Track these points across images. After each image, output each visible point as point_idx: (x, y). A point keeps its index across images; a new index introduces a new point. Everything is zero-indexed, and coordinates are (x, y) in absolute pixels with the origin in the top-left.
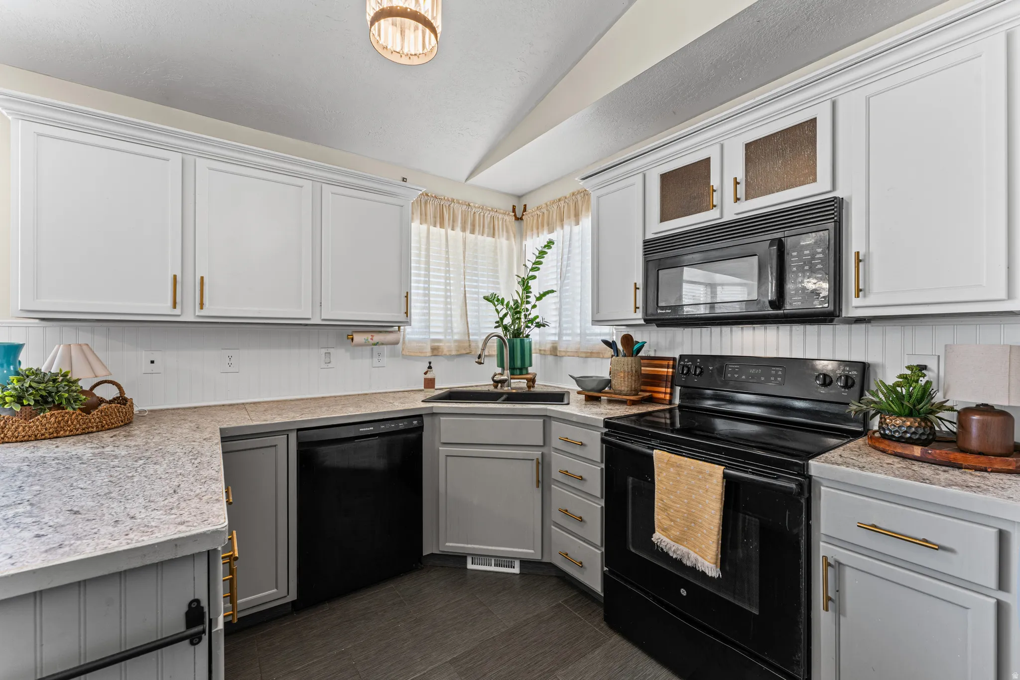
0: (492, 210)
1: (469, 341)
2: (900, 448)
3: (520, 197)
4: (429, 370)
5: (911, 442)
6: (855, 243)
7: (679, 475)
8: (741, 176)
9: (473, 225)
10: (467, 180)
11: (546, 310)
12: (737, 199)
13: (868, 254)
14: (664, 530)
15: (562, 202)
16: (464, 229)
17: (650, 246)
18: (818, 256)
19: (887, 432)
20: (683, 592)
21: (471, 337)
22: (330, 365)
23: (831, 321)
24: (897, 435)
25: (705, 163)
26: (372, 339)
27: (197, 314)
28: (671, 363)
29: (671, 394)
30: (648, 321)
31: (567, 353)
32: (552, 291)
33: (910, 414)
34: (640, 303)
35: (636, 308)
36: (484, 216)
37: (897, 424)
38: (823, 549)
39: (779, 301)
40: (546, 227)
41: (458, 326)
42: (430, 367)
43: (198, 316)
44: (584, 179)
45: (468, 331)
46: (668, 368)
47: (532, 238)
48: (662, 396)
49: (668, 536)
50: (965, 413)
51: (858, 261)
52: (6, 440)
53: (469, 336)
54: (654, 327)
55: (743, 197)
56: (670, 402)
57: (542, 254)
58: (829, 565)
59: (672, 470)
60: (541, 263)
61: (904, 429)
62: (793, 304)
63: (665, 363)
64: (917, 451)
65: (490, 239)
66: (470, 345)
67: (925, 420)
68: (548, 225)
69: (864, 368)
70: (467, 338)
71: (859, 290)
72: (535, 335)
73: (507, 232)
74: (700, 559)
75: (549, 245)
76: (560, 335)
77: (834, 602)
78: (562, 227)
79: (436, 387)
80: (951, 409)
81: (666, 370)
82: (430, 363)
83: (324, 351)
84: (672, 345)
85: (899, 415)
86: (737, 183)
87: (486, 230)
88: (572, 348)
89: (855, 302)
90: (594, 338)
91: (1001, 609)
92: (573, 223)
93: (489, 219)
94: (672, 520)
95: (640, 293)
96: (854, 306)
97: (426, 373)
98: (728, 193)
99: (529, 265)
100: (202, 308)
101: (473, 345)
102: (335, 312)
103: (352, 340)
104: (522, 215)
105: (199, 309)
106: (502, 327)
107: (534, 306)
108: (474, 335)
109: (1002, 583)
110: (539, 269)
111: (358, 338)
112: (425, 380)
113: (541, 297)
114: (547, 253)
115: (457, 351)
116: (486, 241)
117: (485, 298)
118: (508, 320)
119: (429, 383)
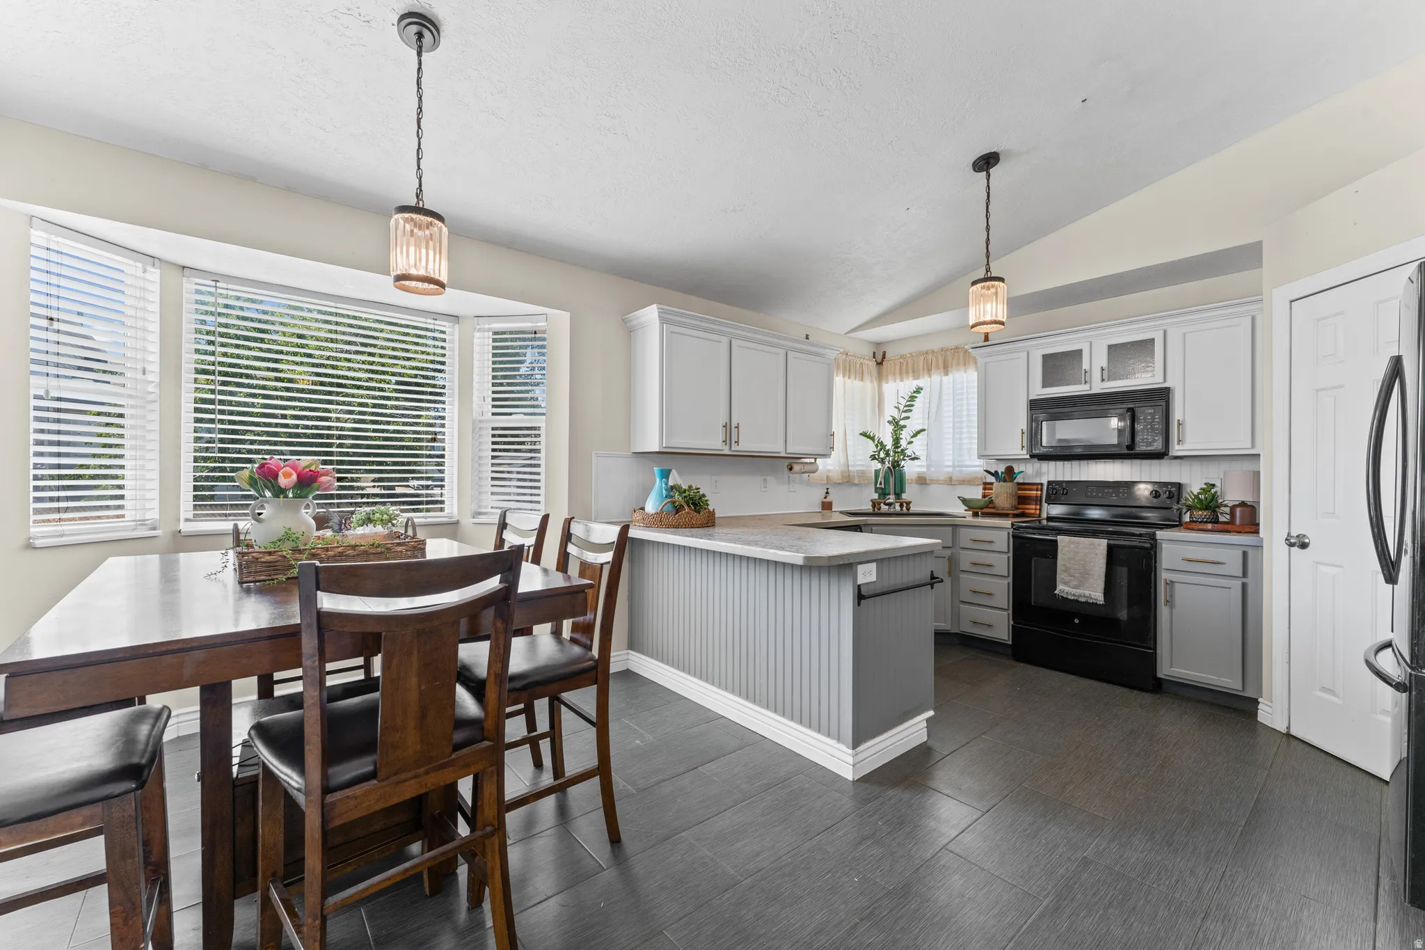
0: (861, 357)
1: (849, 471)
2: (1202, 526)
3: (878, 344)
4: (827, 495)
5: (1206, 522)
6: (1177, 414)
7: (1077, 548)
8: (1105, 365)
9: (850, 371)
10: (846, 333)
11: (918, 447)
12: (1103, 380)
13: (1184, 420)
14: (1065, 583)
15: (930, 356)
16: (844, 376)
17: (1036, 406)
18: (1156, 420)
19: (1194, 519)
20: (1077, 621)
22: (766, 490)
23: (1163, 458)
24: (1199, 520)
25: (1079, 353)
26: (803, 469)
27: (733, 449)
28: (1040, 487)
29: (1040, 510)
30: (1032, 456)
31: (937, 482)
32: (924, 430)
33: (1206, 509)
34: (1025, 444)
35: (1023, 447)
36: (856, 362)
37: (1199, 514)
38: (1164, 576)
39: (1131, 446)
40: (911, 375)
41: (842, 460)
42: (827, 493)
43: (734, 451)
44: (973, 348)
46: (1037, 491)
47: (895, 382)
48: (1033, 511)
49: (1070, 587)
50: (1233, 508)
51: (1179, 424)
54: (1036, 460)
55: (1106, 379)
56: (1040, 515)
57: (912, 398)
58: (1167, 584)
59: (1072, 546)
60: (912, 406)
61: (1203, 516)
62: (1141, 447)
63: (1035, 487)
64: (1209, 526)
65: (860, 383)
66: (849, 475)
67: (1214, 511)
68: (913, 372)
69: (1179, 486)
70: (847, 469)
71: (1179, 441)
72: (910, 469)
73: (871, 376)
74: (1092, 593)
75: (918, 390)
76: (929, 466)
77: (1170, 602)
78: (930, 376)
79: (834, 510)
80: (1226, 506)
81: (1035, 492)
82: (827, 489)
83: (763, 478)
84: (1039, 474)
85: (1200, 510)
86: (1103, 369)
87: (858, 375)
88: (942, 477)
89: (1177, 447)
90: (965, 469)
91: (1244, 586)
92: (943, 374)
93: (859, 365)
94: (1072, 576)
95: (1025, 436)
96: (1176, 449)
97: (825, 498)
98: (1096, 375)
99: (901, 408)
100: (738, 445)
101: (851, 474)
102: (794, 448)
103: (791, 469)
104: (883, 360)
105: (735, 446)
106: (877, 459)
107: (910, 443)
108: (853, 466)
109: (1245, 574)
110: (911, 411)
111: (796, 468)
112: (823, 503)
113: (915, 435)
114: (916, 397)
115: (842, 480)
116: (857, 383)
117: (861, 434)
118: (882, 455)
119: (827, 506)
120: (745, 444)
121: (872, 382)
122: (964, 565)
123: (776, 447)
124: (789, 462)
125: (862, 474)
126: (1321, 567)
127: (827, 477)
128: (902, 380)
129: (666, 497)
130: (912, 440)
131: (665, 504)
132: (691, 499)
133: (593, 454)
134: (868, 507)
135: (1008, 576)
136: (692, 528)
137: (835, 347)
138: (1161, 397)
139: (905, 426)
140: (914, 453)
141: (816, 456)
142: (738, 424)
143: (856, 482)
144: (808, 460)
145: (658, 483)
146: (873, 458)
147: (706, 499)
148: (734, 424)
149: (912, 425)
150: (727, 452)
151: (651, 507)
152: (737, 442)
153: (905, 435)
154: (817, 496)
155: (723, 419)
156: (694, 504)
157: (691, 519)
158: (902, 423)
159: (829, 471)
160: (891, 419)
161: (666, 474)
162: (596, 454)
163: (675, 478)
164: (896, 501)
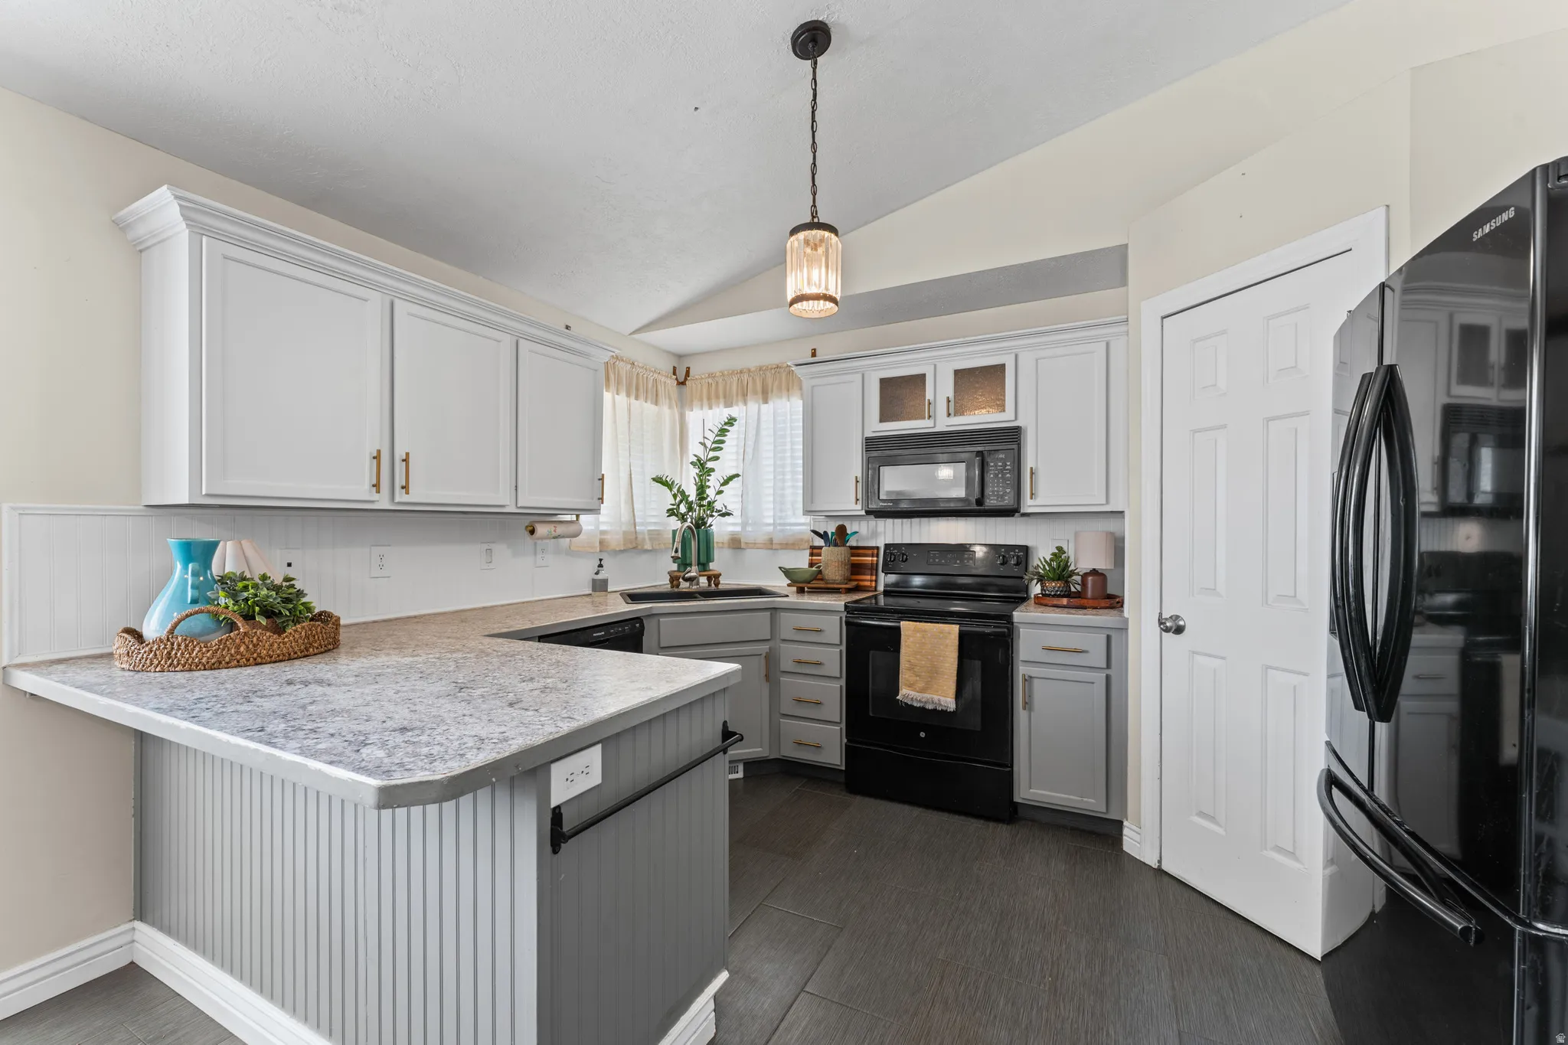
0: (655, 371)
1: (636, 532)
2: (1056, 601)
3: (680, 357)
4: (600, 569)
5: (1059, 596)
6: (1029, 461)
7: (924, 637)
8: (951, 395)
9: (637, 389)
10: (630, 334)
11: (729, 498)
12: (949, 415)
13: (1037, 468)
14: (910, 686)
15: (746, 376)
16: (628, 395)
17: (871, 444)
18: (1007, 467)
19: (1047, 592)
20: (923, 735)
21: (637, 528)
22: (491, 566)
23: (1013, 516)
24: (1053, 593)
25: (922, 378)
26: (555, 531)
27: (397, 499)
28: (875, 551)
29: (876, 581)
30: (868, 513)
31: (754, 545)
32: (737, 475)
33: (1059, 579)
34: (860, 496)
35: (857, 500)
36: (647, 378)
37: (1052, 586)
38: (1022, 670)
39: (980, 502)
40: (722, 400)
41: (625, 517)
42: (601, 566)
43: (401, 503)
44: (797, 365)
45: (635, 520)
46: (873, 556)
47: (702, 409)
48: (868, 583)
49: (915, 690)
50: (1085, 576)
51: (1032, 473)
53: (635, 527)
54: (872, 517)
55: (952, 414)
56: (876, 590)
57: (723, 432)
58: (1026, 680)
59: (918, 635)
60: (723, 442)
61: (1056, 589)
62: (991, 502)
63: (870, 552)
64: (1065, 601)
65: (653, 407)
66: (636, 538)
67: (1067, 582)
68: (725, 397)
69: (1026, 549)
70: (633, 529)
71: (1032, 494)
72: (720, 528)
73: (670, 398)
74: (942, 698)
75: (731, 421)
76: (744, 525)
77: (1028, 705)
78: (745, 403)
79: (609, 590)
80: (1078, 574)
81: (871, 559)
82: (601, 560)
83: (486, 546)
84: (875, 534)
85: (1053, 580)
86: (949, 401)
87: (650, 395)
88: (761, 538)
89: (1029, 502)
90: (788, 528)
91: (1108, 678)
92: (761, 401)
93: (652, 381)
94: (917, 676)
95: (860, 485)
96: (1028, 505)
97: (597, 573)
98: (941, 408)
99: (709, 444)
100: (407, 493)
101: (640, 537)
102: (532, 499)
103: (532, 532)
104: (686, 379)
105: (400, 494)
106: (677, 516)
107: (720, 492)
108: (642, 524)
109: (1109, 666)
110: (721, 449)
111: (541, 530)
112: (594, 581)
113: (726, 482)
114: (728, 431)
115: (624, 544)
116: (649, 408)
117: (654, 479)
118: (683, 509)
119: (600, 586)
120: (422, 493)
121: (670, 407)
122: (786, 664)
123: (500, 497)
124: (527, 521)
125: (655, 535)
126: (1199, 659)
127: (601, 542)
128: (710, 408)
129: (194, 601)
130: (722, 488)
131: (190, 614)
132: (256, 603)
133: (5, 507)
134: (663, 583)
135: (841, 677)
136: (257, 664)
137: (608, 346)
138: (1012, 436)
139: (712, 470)
140: (726, 507)
141: (578, 512)
142: (407, 454)
143: (648, 546)
144: (568, 518)
145: (181, 574)
146: (671, 513)
147: (304, 600)
148: (399, 454)
149: (722, 469)
150: (383, 502)
151: (153, 628)
152: (405, 488)
153: (713, 482)
154: (585, 570)
155: (373, 439)
156: (269, 613)
157: (254, 646)
158: (709, 465)
159: (603, 532)
160: (695, 459)
161: (200, 553)
162: (13, 509)
163: (226, 561)
164: (700, 576)
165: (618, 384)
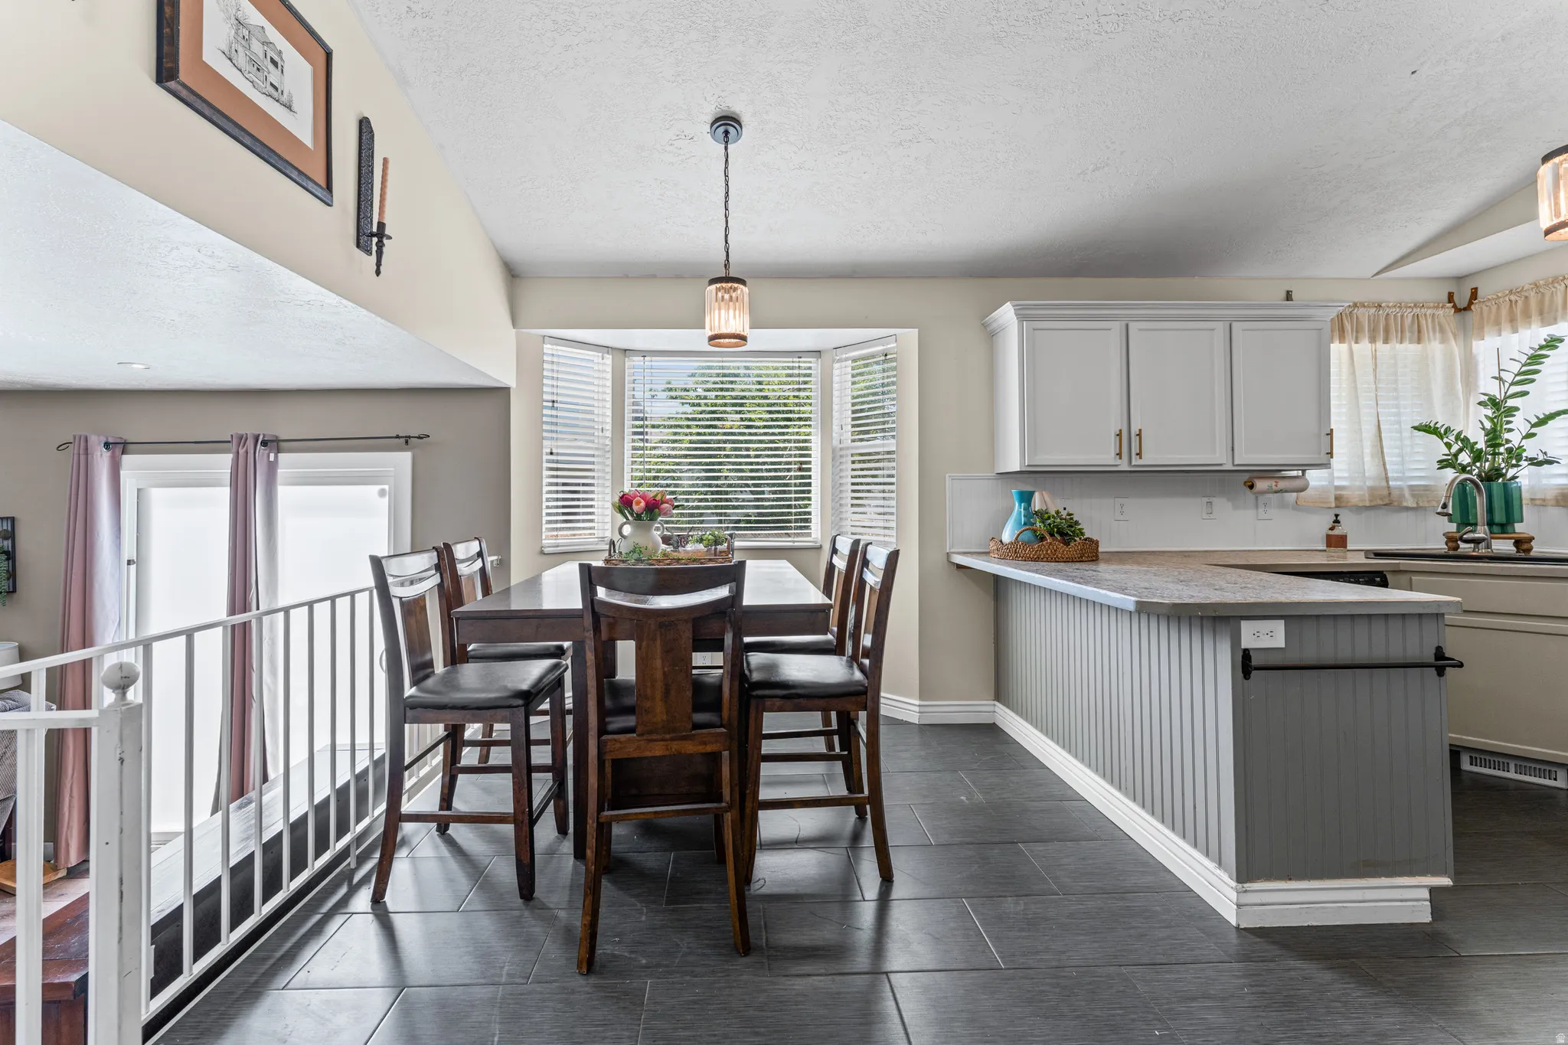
0: (1415, 305)
1: (1389, 487)
3: (1460, 279)
4: (1336, 524)
9: (1387, 331)
10: (1378, 274)
11: (1549, 442)
16: (1373, 341)
21: (1390, 483)
22: (1212, 516)
26: (1276, 486)
27: (1134, 463)
32: (1566, 412)
36: (1402, 316)
40: (1535, 318)
41: (1371, 468)
42: (1337, 521)
43: (1136, 466)
45: (1386, 474)
47: (1500, 335)
52: (1057, 559)
53: (1387, 482)
57: (1535, 359)
60: (1535, 371)
65: (1415, 346)
66: (1390, 494)
68: (1541, 313)
70: (1384, 484)
73: (1442, 331)
75: (1550, 342)
79: (1348, 548)
82: (1337, 516)
83: (1206, 500)
87: (1408, 334)
93: (1410, 318)
97: (1332, 529)
99: (1508, 377)
100: (1141, 458)
101: (1395, 493)
102: (1248, 456)
103: (1251, 487)
104: (1470, 303)
105: (1136, 459)
106: (1454, 468)
107: (1530, 436)
108: (1396, 479)
110: (1533, 381)
111: (1261, 485)
112: (1328, 537)
113: (1542, 422)
114: (1547, 356)
115: (1371, 501)
116: (1408, 350)
117: (1415, 428)
118: (1465, 458)
119: (1337, 541)
120: (1153, 456)
121: (1444, 341)
123: (1217, 456)
124: (1246, 477)
125: (1421, 492)
127: (1338, 498)
128: (1515, 331)
129: (1025, 524)
130: (1534, 430)
131: (1024, 531)
132: (1057, 526)
133: (947, 475)
134: (1440, 545)
136: (1056, 562)
137: (1334, 301)
139: (1517, 409)
140: (1545, 453)
141: (1304, 467)
142: (1140, 430)
143: (1410, 502)
144: (1294, 473)
145: (1018, 509)
146: (1444, 464)
147: (1079, 527)
148: (1134, 430)
149: (1535, 405)
150: (1125, 467)
151: (1007, 536)
152: (1139, 454)
153: (1519, 424)
154: (1319, 525)
155: (1116, 423)
156: (1062, 533)
157: (1055, 551)
158: (1510, 403)
159: (1337, 488)
160: (1485, 398)
161: (1026, 498)
162: (951, 477)
163: (1037, 504)
164: (1492, 538)
165: (1357, 332)
